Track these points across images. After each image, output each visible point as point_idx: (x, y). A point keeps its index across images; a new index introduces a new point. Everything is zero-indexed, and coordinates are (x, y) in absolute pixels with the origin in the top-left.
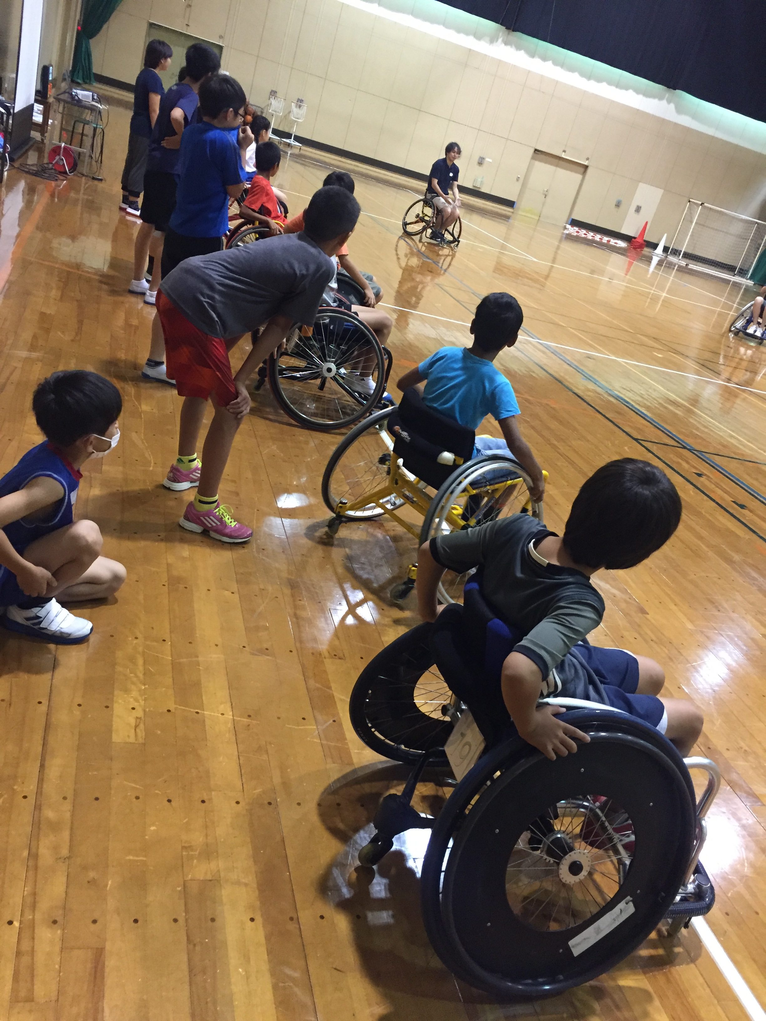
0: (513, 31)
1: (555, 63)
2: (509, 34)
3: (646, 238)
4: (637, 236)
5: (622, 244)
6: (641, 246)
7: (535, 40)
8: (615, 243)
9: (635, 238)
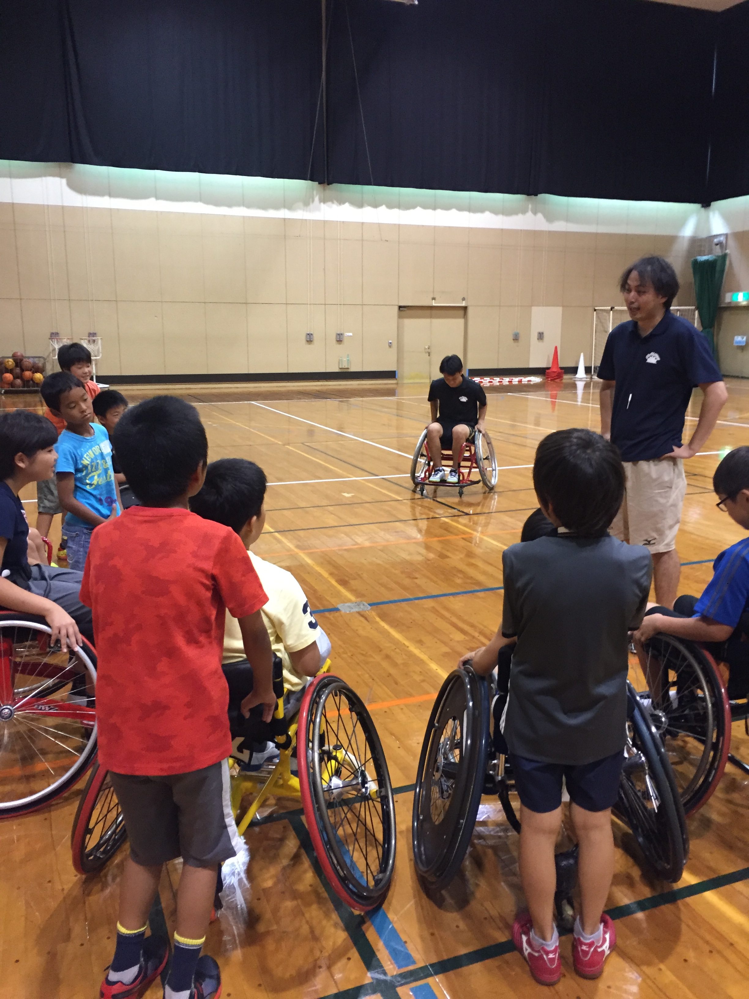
0: (328, 184)
1: (390, 206)
2: (324, 190)
3: (561, 365)
4: (550, 365)
5: (536, 379)
6: (559, 376)
7: (358, 187)
8: (529, 381)
9: (548, 368)
